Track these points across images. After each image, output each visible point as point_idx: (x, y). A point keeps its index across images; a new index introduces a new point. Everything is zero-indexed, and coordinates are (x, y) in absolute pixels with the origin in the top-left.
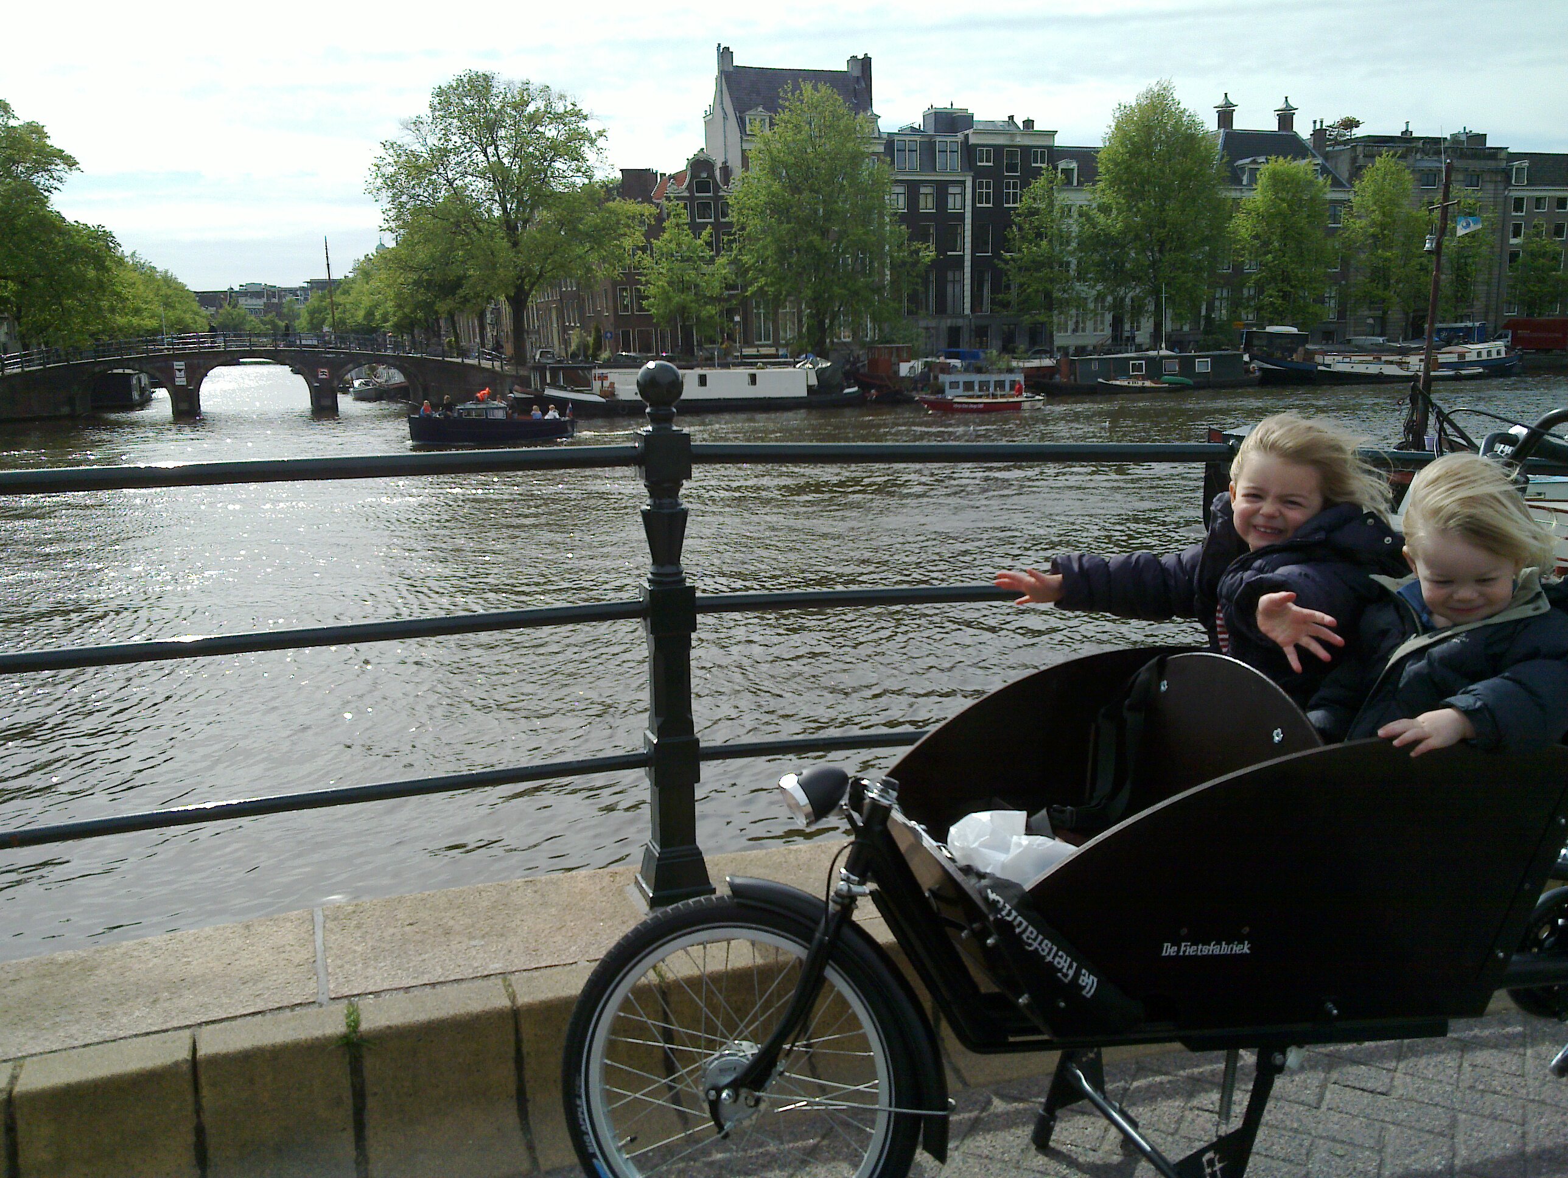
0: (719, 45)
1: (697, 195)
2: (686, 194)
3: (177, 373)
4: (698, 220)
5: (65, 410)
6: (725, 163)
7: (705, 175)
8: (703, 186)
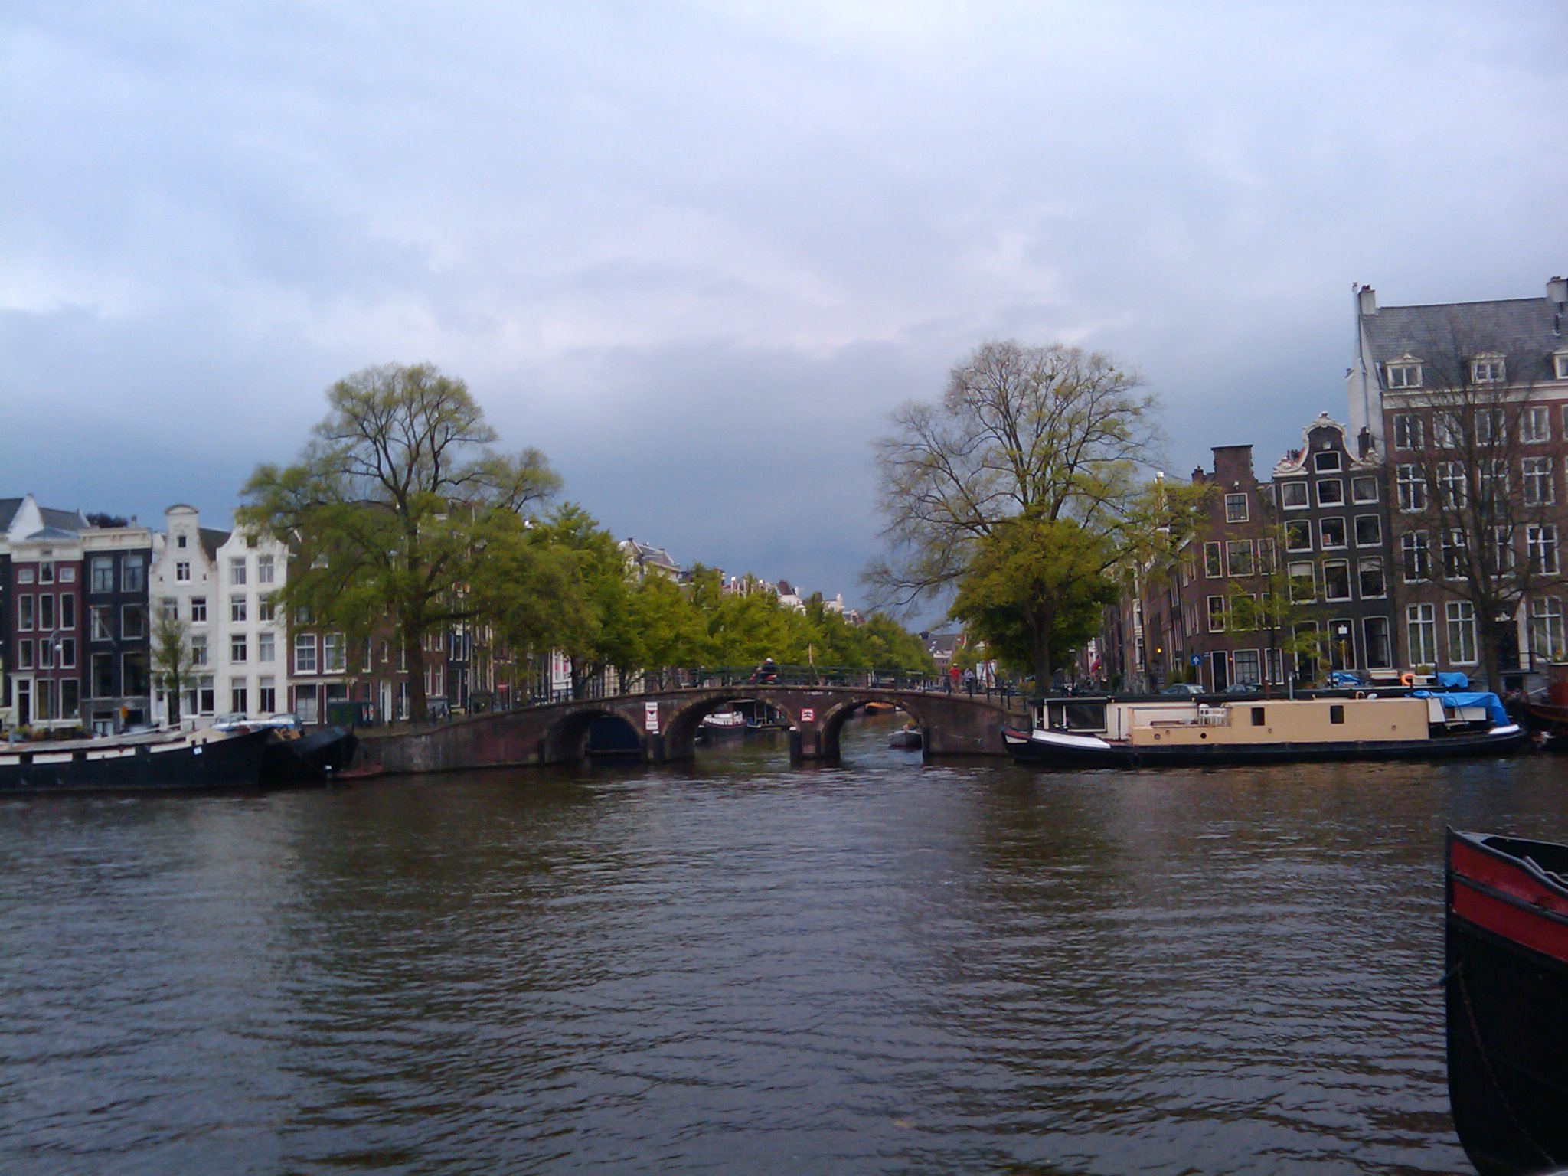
0: (1355, 285)
1: (1318, 472)
2: (1303, 472)
3: (649, 714)
4: (1321, 505)
5: (533, 758)
6: (1364, 429)
7: (1328, 446)
8: (1327, 461)
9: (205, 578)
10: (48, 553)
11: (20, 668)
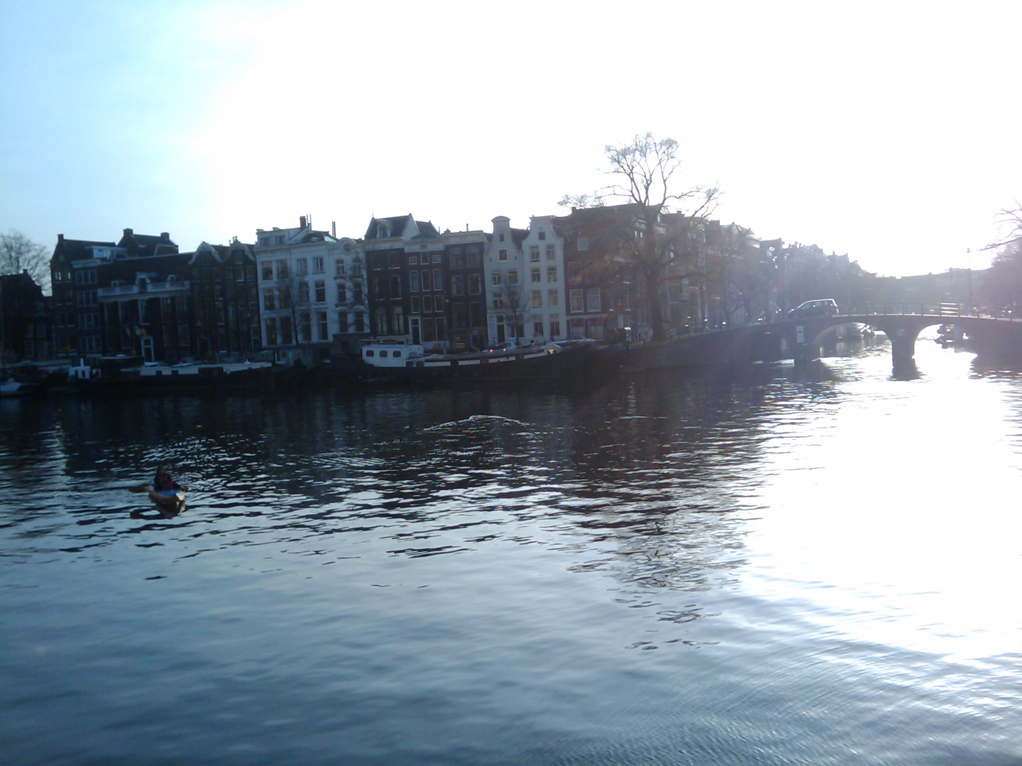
3: (798, 333)
9: (516, 258)
10: (424, 247)
11: (413, 313)
